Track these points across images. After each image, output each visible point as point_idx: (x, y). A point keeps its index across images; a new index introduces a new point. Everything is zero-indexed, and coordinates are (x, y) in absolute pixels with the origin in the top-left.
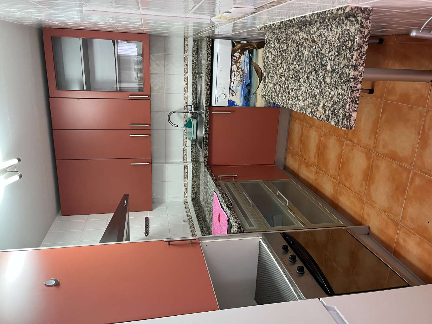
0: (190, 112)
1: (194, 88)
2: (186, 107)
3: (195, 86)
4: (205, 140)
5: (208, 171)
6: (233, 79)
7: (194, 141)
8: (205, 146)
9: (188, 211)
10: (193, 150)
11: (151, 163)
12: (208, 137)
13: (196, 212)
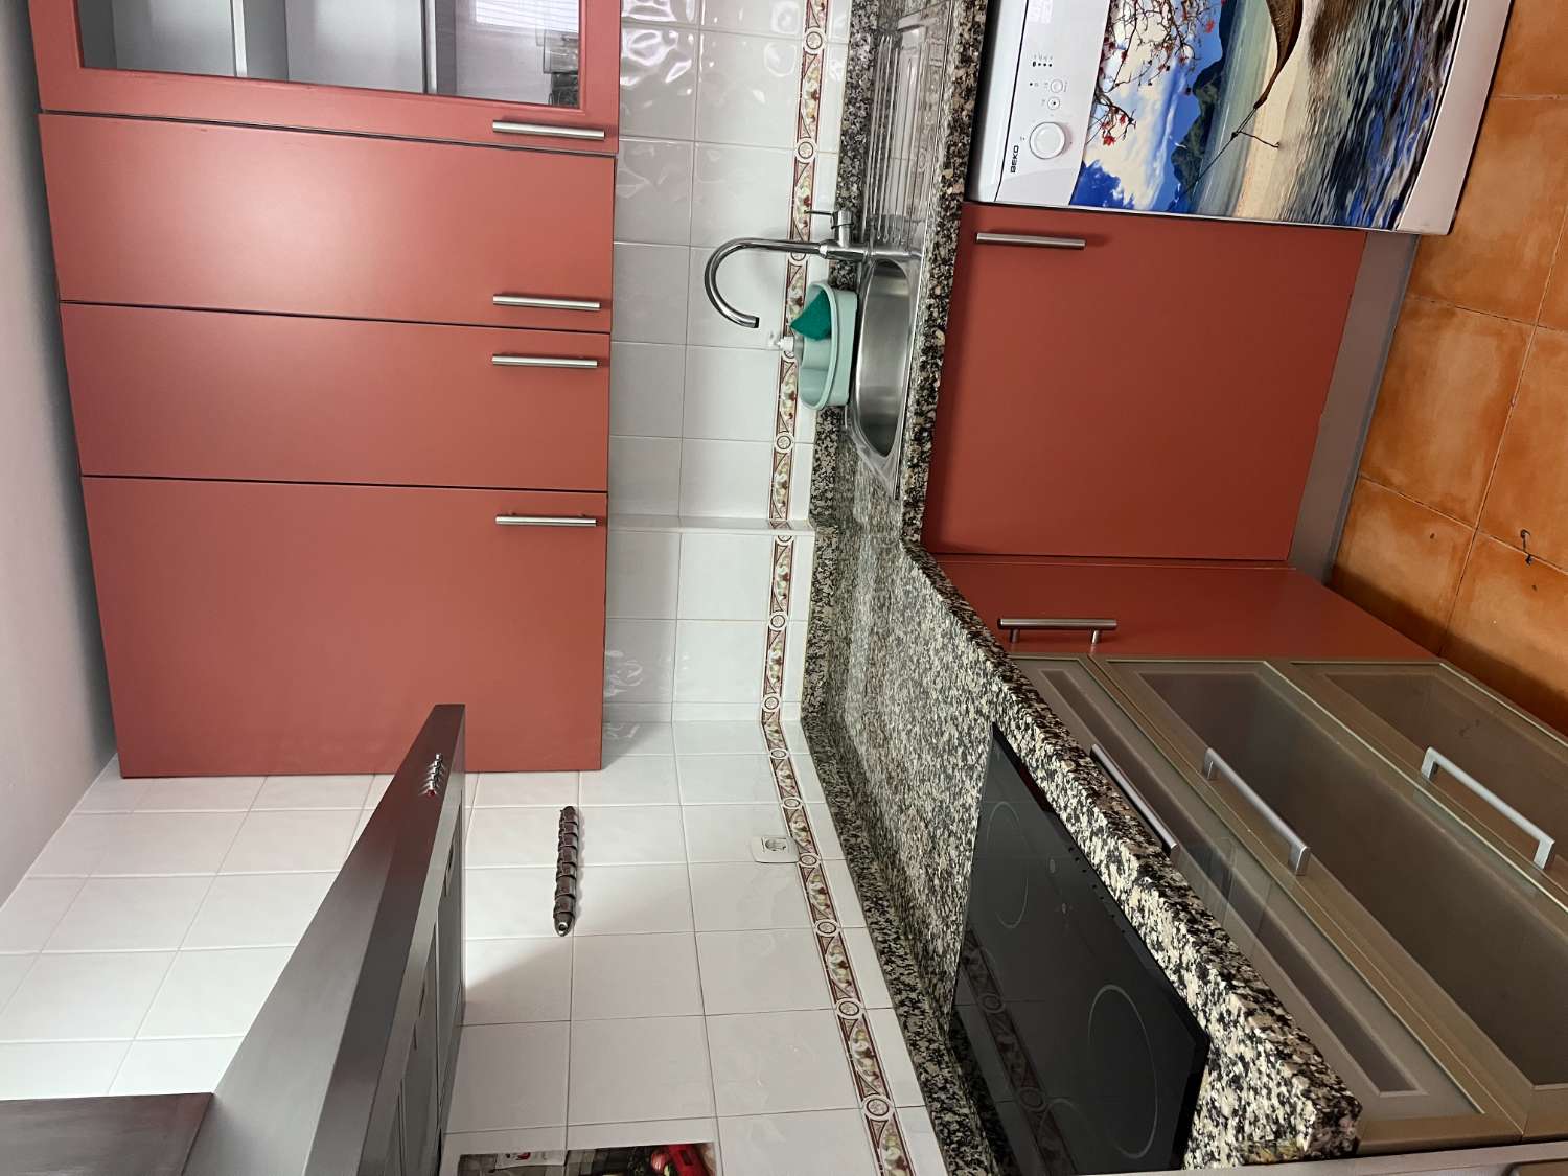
0: (824, 249)
1: (856, 116)
2: (801, 226)
3: (860, 107)
4: (918, 403)
5: (933, 583)
6: (1120, 34)
7: (832, 415)
8: (918, 439)
9: (788, 787)
10: (824, 464)
11: (602, 522)
12: (937, 384)
13: (828, 794)
